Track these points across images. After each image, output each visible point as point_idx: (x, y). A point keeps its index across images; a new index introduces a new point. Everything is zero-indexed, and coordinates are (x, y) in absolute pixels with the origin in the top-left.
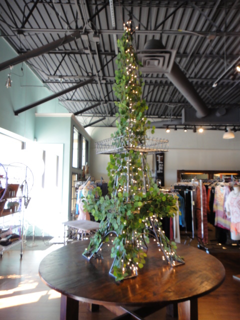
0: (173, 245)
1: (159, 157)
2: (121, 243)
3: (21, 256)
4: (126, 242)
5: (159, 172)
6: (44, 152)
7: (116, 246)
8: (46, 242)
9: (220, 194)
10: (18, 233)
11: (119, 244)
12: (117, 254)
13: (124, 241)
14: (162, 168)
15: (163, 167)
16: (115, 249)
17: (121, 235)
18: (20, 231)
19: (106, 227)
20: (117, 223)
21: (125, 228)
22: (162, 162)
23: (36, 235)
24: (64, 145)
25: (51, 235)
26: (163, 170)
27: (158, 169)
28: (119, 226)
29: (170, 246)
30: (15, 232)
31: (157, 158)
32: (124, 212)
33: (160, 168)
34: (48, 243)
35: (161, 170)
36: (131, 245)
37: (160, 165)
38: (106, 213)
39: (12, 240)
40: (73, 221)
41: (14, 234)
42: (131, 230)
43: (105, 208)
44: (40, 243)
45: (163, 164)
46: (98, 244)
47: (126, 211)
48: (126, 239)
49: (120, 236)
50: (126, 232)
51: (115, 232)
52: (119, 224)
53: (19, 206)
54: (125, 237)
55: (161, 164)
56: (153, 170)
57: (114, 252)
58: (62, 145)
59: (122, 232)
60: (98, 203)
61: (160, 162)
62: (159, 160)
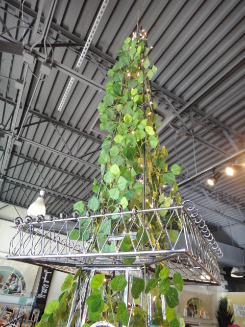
1: (47, 272)
5: (40, 296)
14: (46, 291)
15: (48, 289)
22: (48, 282)
26: (47, 294)
27: (39, 292)
31: (43, 274)
33: (44, 290)
35: (43, 294)
37: (45, 285)
45: (49, 284)
55: (46, 283)
56: (32, 293)
61: (45, 281)
62: (45, 278)
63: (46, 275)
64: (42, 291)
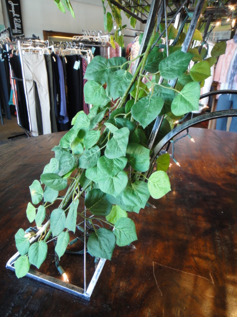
1: (12, 4)
5: (15, 31)
14: (19, 26)
15: (21, 23)
22: (18, 16)
26: (22, 29)
27: (13, 27)
31: (9, 7)
33: (17, 25)
35: (18, 28)
37: (16, 19)
45: (21, 18)
55: (16, 17)
61: (14, 15)
62: (13, 11)
63: (13, 8)
64: (16, 26)
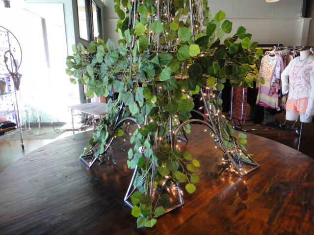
0: (240, 139)
2: (147, 143)
3: (23, 147)
4: (156, 138)
6: (43, 21)
7: (136, 147)
8: (56, 129)
9: (266, 66)
10: (14, 121)
11: (142, 143)
12: (139, 163)
13: (152, 137)
16: (134, 153)
17: (146, 126)
18: (15, 117)
19: (116, 111)
20: (137, 103)
21: (155, 111)
23: (42, 122)
24: (63, 4)
25: (61, 121)
28: (140, 108)
29: (235, 139)
30: (10, 119)
32: (152, 74)
34: (59, 130)
36: (166, 145)
38: (110, 81)
39: (5, 129)
40: (87, 104)
41: (9, 121)
42: (166, 116)
43: (109, 70)
44: (50, 130)
46: (104, 141)
47: (158, 70)
48: (156, 133)
49: (143, 129)
50: (155, 120)
51: (135, 120)
52: (141, 104)
53: (7, 86)
54: (153, 131)
57: (133, 158)
58: (62, 5)
59: (149, 120)
60: (94, 62)
